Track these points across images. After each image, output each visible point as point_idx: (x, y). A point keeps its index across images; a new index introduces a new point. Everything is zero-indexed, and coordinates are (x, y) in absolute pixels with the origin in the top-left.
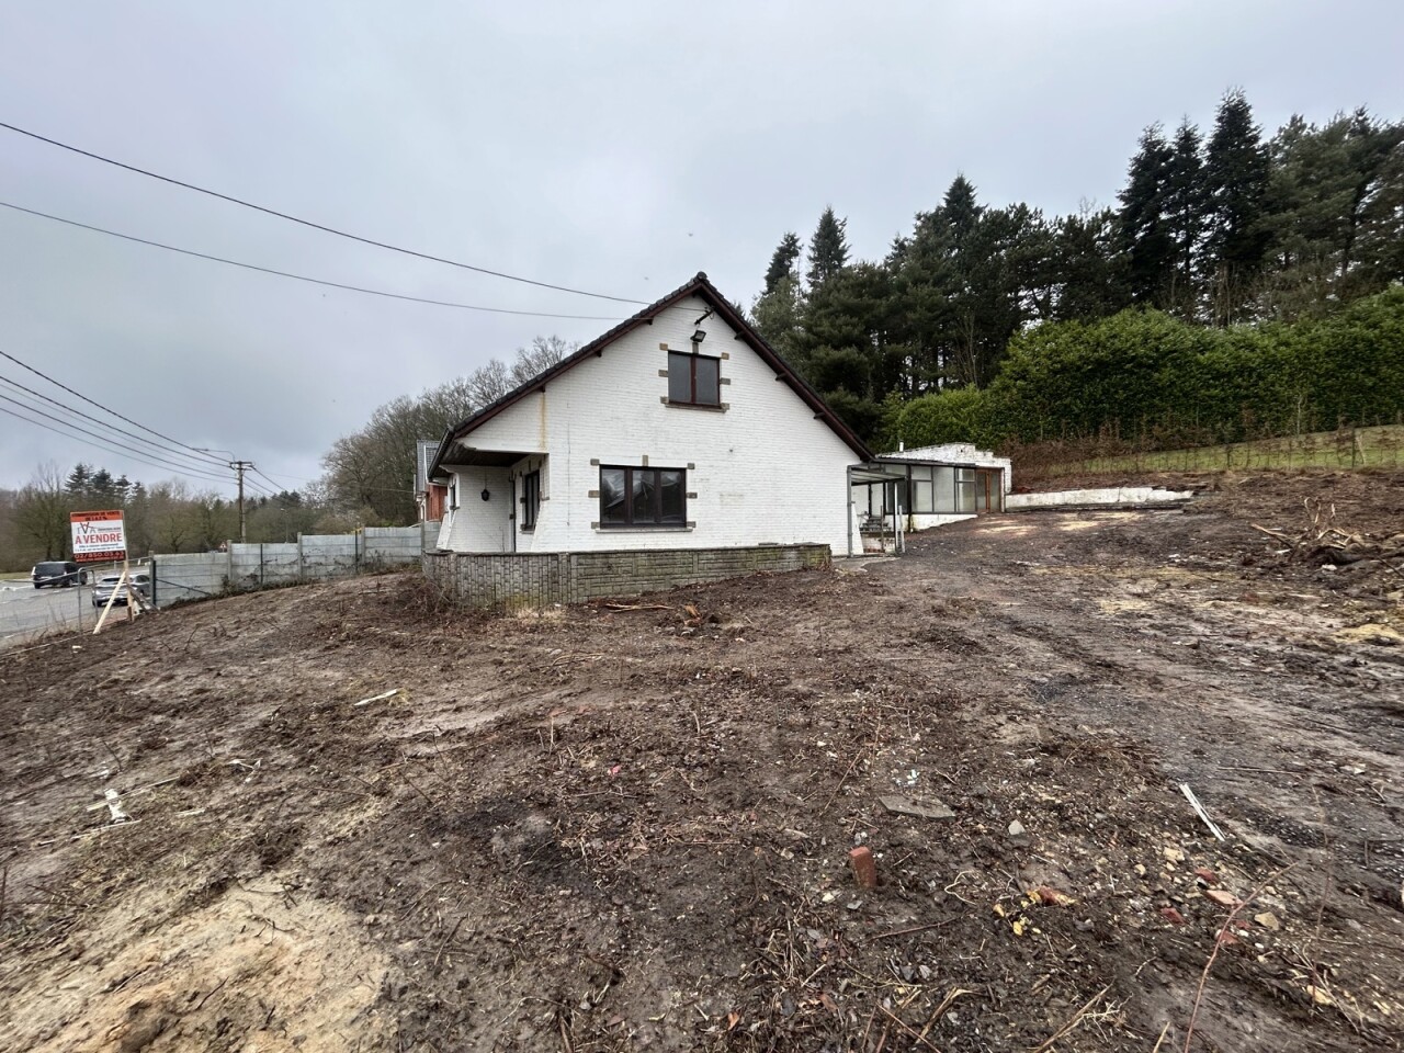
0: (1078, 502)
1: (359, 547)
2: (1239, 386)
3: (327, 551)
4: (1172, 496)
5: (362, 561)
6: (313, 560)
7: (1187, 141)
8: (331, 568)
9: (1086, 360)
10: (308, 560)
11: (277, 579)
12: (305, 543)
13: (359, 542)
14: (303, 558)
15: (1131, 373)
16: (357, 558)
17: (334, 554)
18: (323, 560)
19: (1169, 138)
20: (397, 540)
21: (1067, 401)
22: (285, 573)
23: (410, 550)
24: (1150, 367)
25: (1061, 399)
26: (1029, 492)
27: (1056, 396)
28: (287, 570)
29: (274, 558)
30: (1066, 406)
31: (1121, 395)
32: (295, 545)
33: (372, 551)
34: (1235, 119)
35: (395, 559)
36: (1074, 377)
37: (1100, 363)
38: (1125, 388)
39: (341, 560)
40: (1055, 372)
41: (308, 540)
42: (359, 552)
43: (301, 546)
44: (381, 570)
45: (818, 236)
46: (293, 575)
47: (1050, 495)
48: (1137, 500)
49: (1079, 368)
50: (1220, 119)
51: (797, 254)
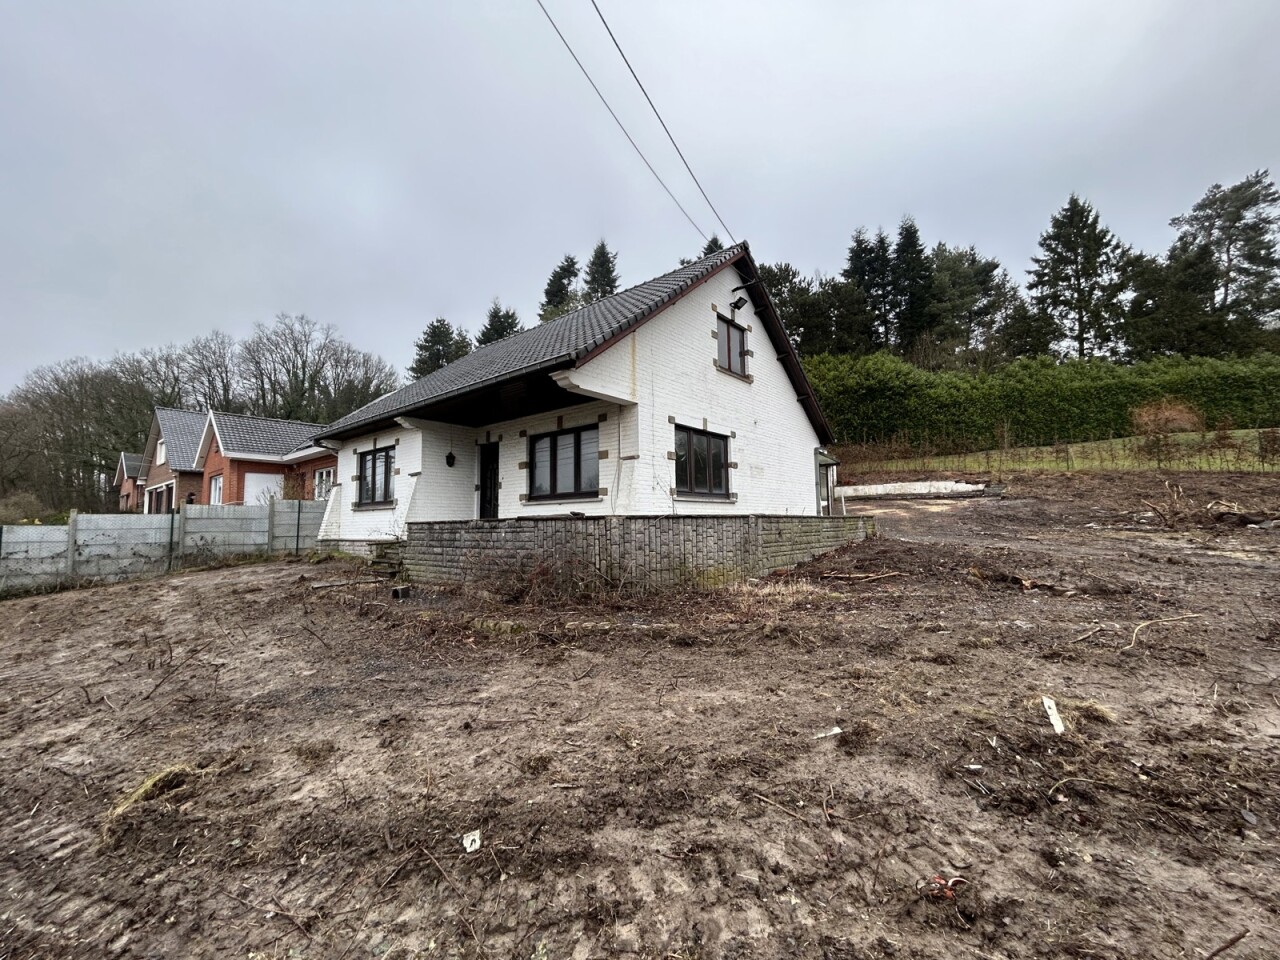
0: (898, 492)
1: (176, 532)
2: (954, 415)
3: (120, 538)
4: (970, 488)
5: (180, 551)
6: (96, 550)
7: (882, 243)
8: (126, 562)
9: (861, 386)
10: (86, 552)
11: (27, 581)
12: (82, 525)
13: (176, 525)
14: (78, 548)
15: (891, 399)
16: (172, 546)
17: (132, 541)
18: (112, 551)
19: (871, 238)
20: (233, 522)
21: (849, 416)
22: (42, 571)
23: (253, 535)
24: (902, 395)
25: (843, 414)
26: (854, 484)
27: (840, 411)
28: (48, 567)
29: (24, 548)
30: (848, 420)
31: (885, 414)
32: (65, 528)
33: (197, 537)
34: (909, 235)
35: (233, 549)
36: (852, 398)
37: (870, 389)
38: (887, 409)
39: (144, 550)
40: (840, 393)
41: (89, 521)
42: (175, 539)
43: (76, 529)
44: (213, 564)
45: (593, 263)
46: (57, 574)
47: (874, 487)
48: (944, 491)
49: (856, 392)
50: (901, 234)
51: (576, 275)
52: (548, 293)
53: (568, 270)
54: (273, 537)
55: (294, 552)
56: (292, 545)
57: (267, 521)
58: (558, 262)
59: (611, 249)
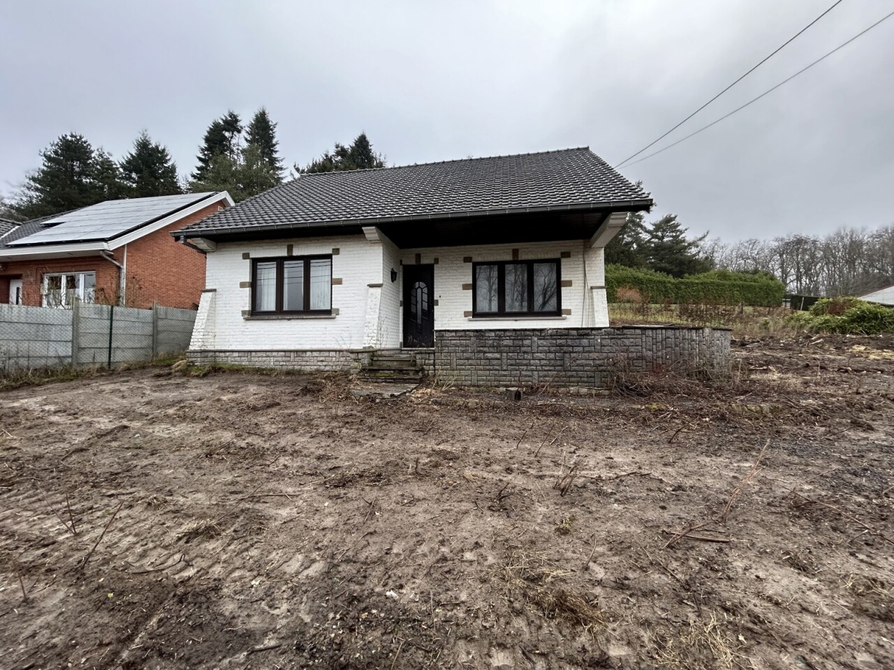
45: (254, 126)
51: (239, 132)
52: (207, 140)
53: (232, 124)
54: (78, 349)
55: (105, 365)
56: (103, 358)
57: (70, 328)
58: (220, 116)
59: (272, 118)
